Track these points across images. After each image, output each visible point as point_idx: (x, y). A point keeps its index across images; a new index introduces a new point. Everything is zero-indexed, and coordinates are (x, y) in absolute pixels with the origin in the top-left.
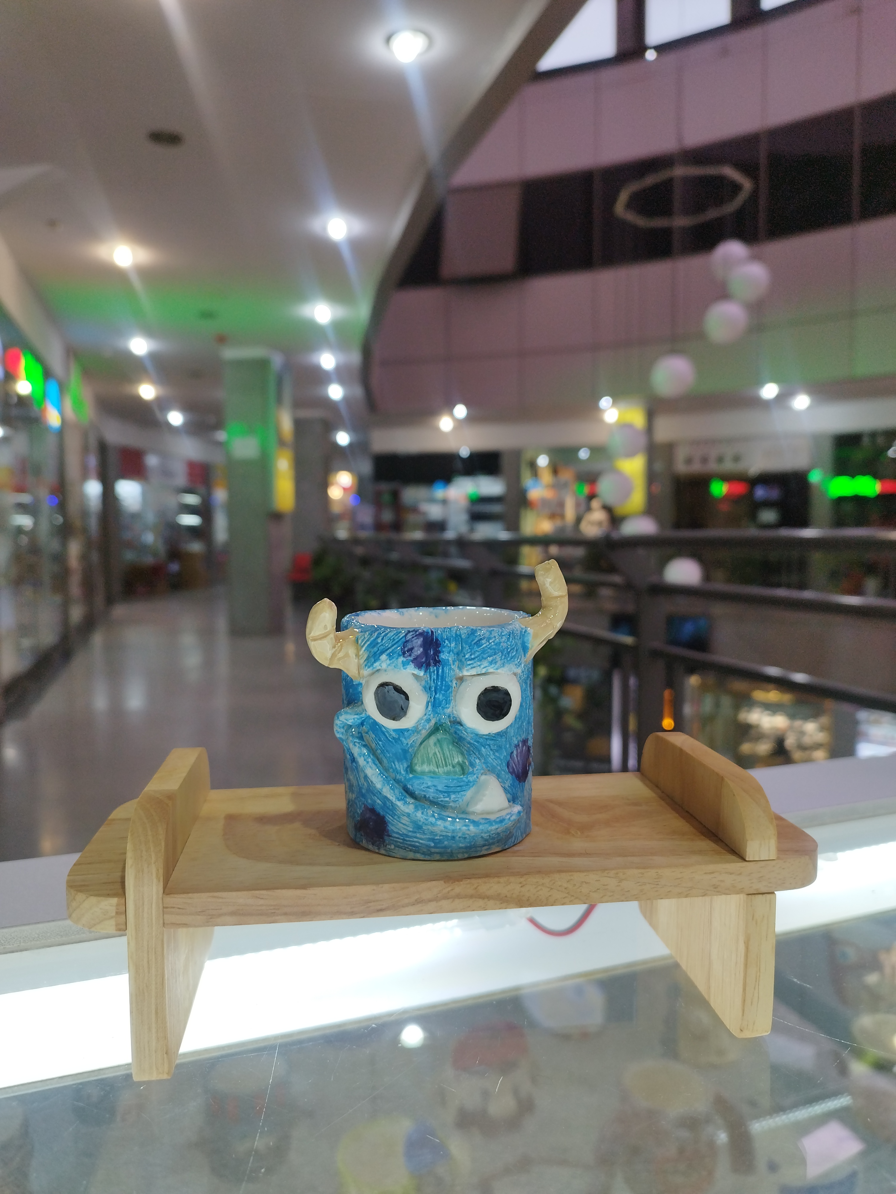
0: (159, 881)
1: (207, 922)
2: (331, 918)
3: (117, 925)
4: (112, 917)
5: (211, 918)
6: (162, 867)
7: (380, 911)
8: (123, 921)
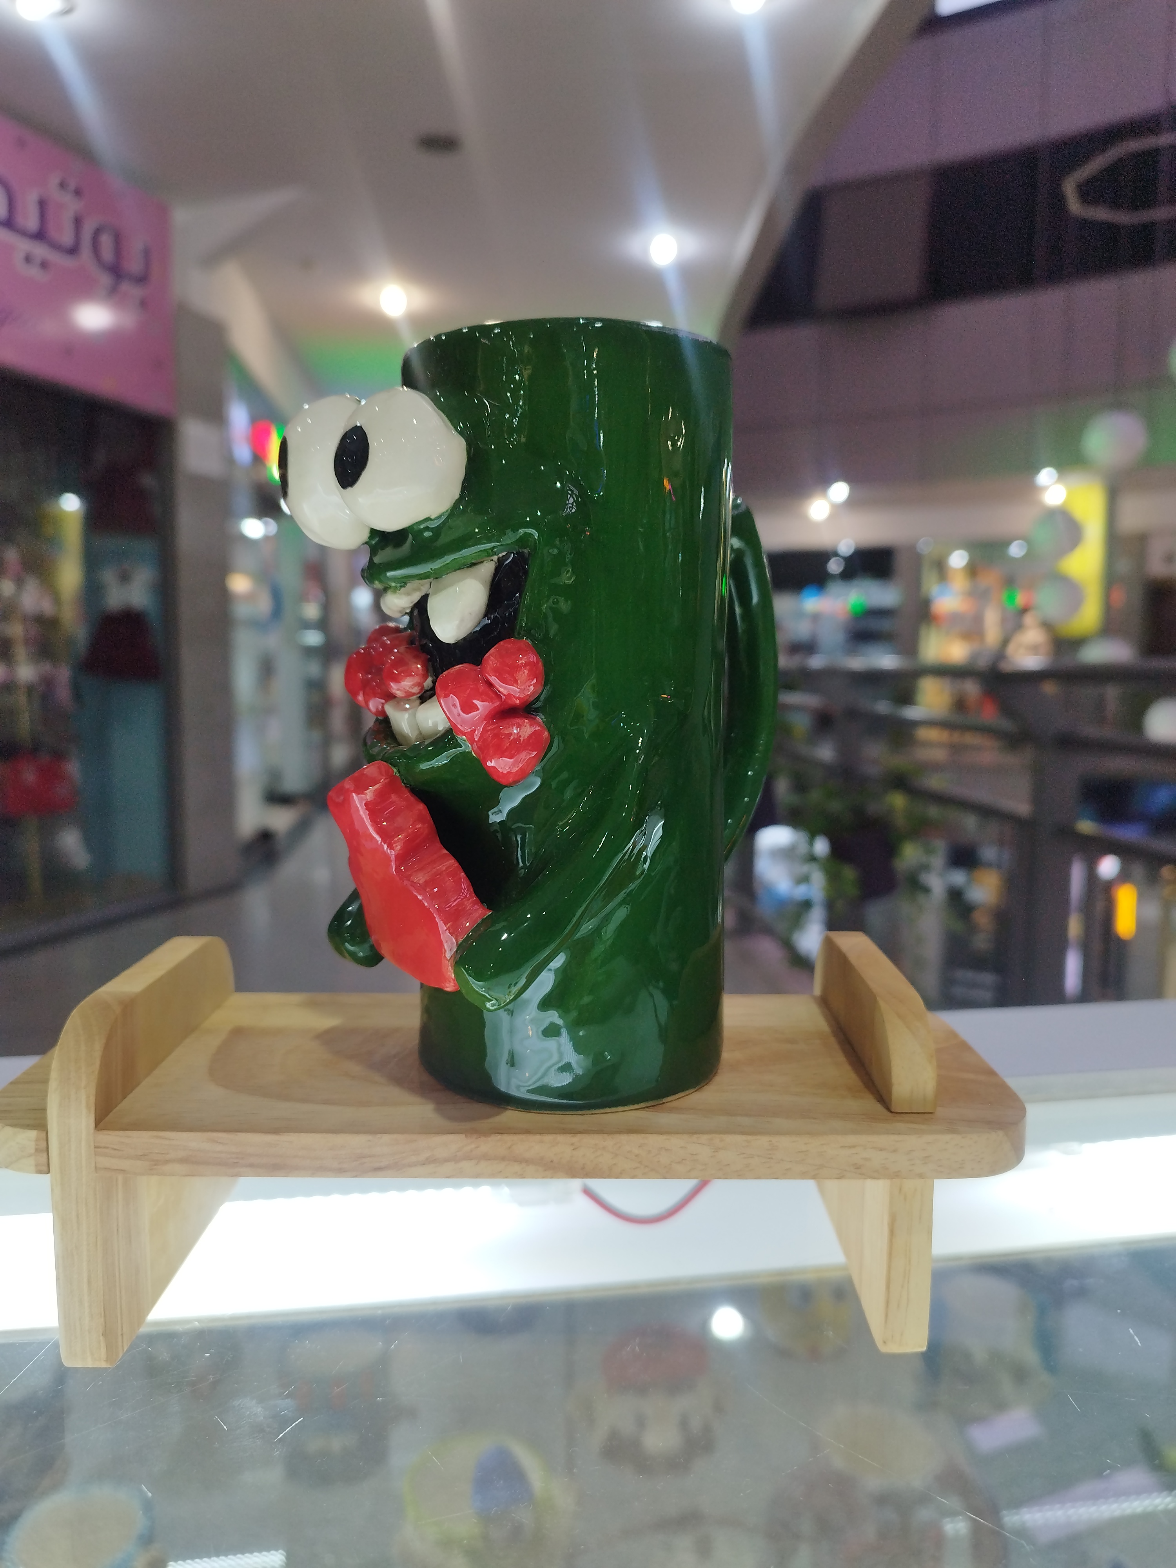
0: (90, 1113)
1: (151, 1170)
2: (313, 1175)
3: (36, 1166)
4: (30, 1156)
5: (155, 1165)
6: (95, 1094)
7: (378, 1170)
8: (45, 1160)
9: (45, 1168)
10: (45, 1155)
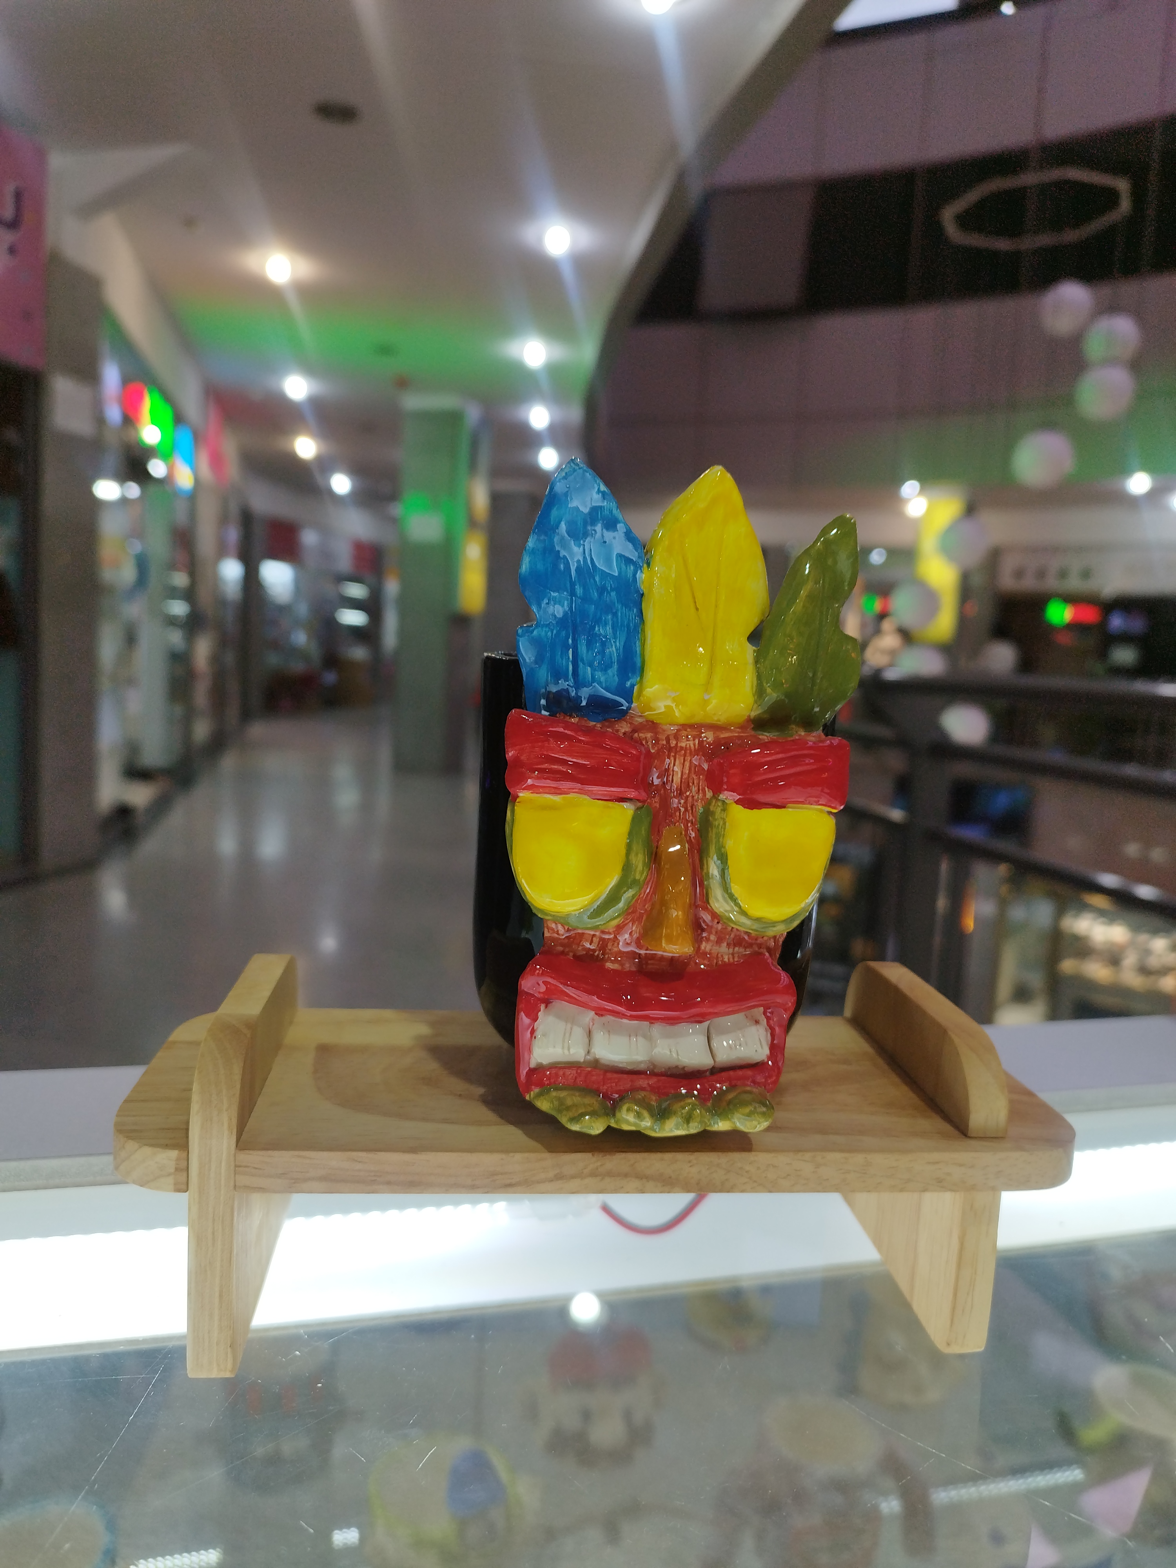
0: (232, 1133)
1: (290, 1187)
2: (447, 1191)
3: (175, 1184)
4: (169, 1175)
5: (294, 1183)
6: (236, 1113)
7: (509, 1186)
8: (184, 1179)
9: (184, 1187)
10: (185, 1174)
